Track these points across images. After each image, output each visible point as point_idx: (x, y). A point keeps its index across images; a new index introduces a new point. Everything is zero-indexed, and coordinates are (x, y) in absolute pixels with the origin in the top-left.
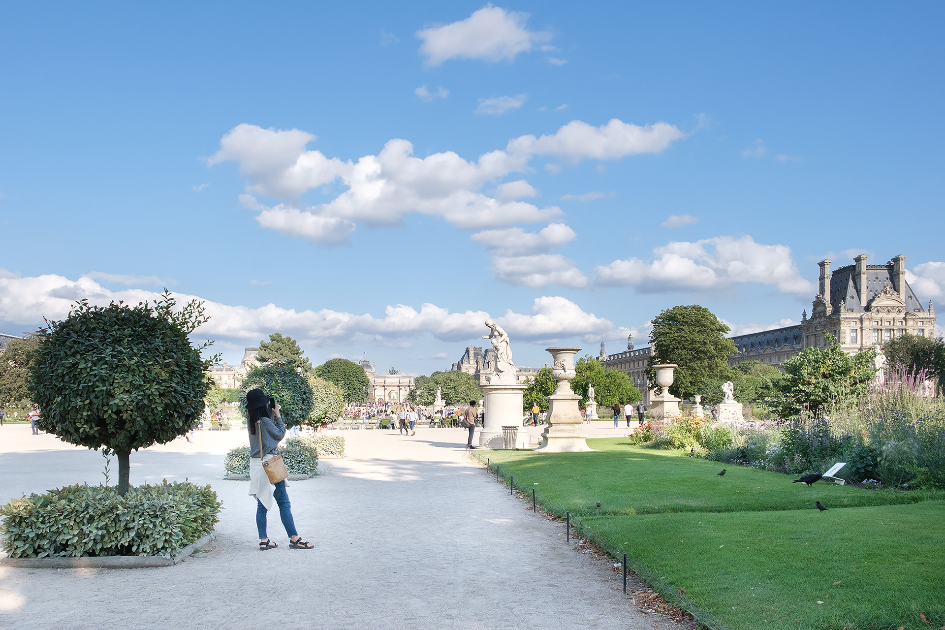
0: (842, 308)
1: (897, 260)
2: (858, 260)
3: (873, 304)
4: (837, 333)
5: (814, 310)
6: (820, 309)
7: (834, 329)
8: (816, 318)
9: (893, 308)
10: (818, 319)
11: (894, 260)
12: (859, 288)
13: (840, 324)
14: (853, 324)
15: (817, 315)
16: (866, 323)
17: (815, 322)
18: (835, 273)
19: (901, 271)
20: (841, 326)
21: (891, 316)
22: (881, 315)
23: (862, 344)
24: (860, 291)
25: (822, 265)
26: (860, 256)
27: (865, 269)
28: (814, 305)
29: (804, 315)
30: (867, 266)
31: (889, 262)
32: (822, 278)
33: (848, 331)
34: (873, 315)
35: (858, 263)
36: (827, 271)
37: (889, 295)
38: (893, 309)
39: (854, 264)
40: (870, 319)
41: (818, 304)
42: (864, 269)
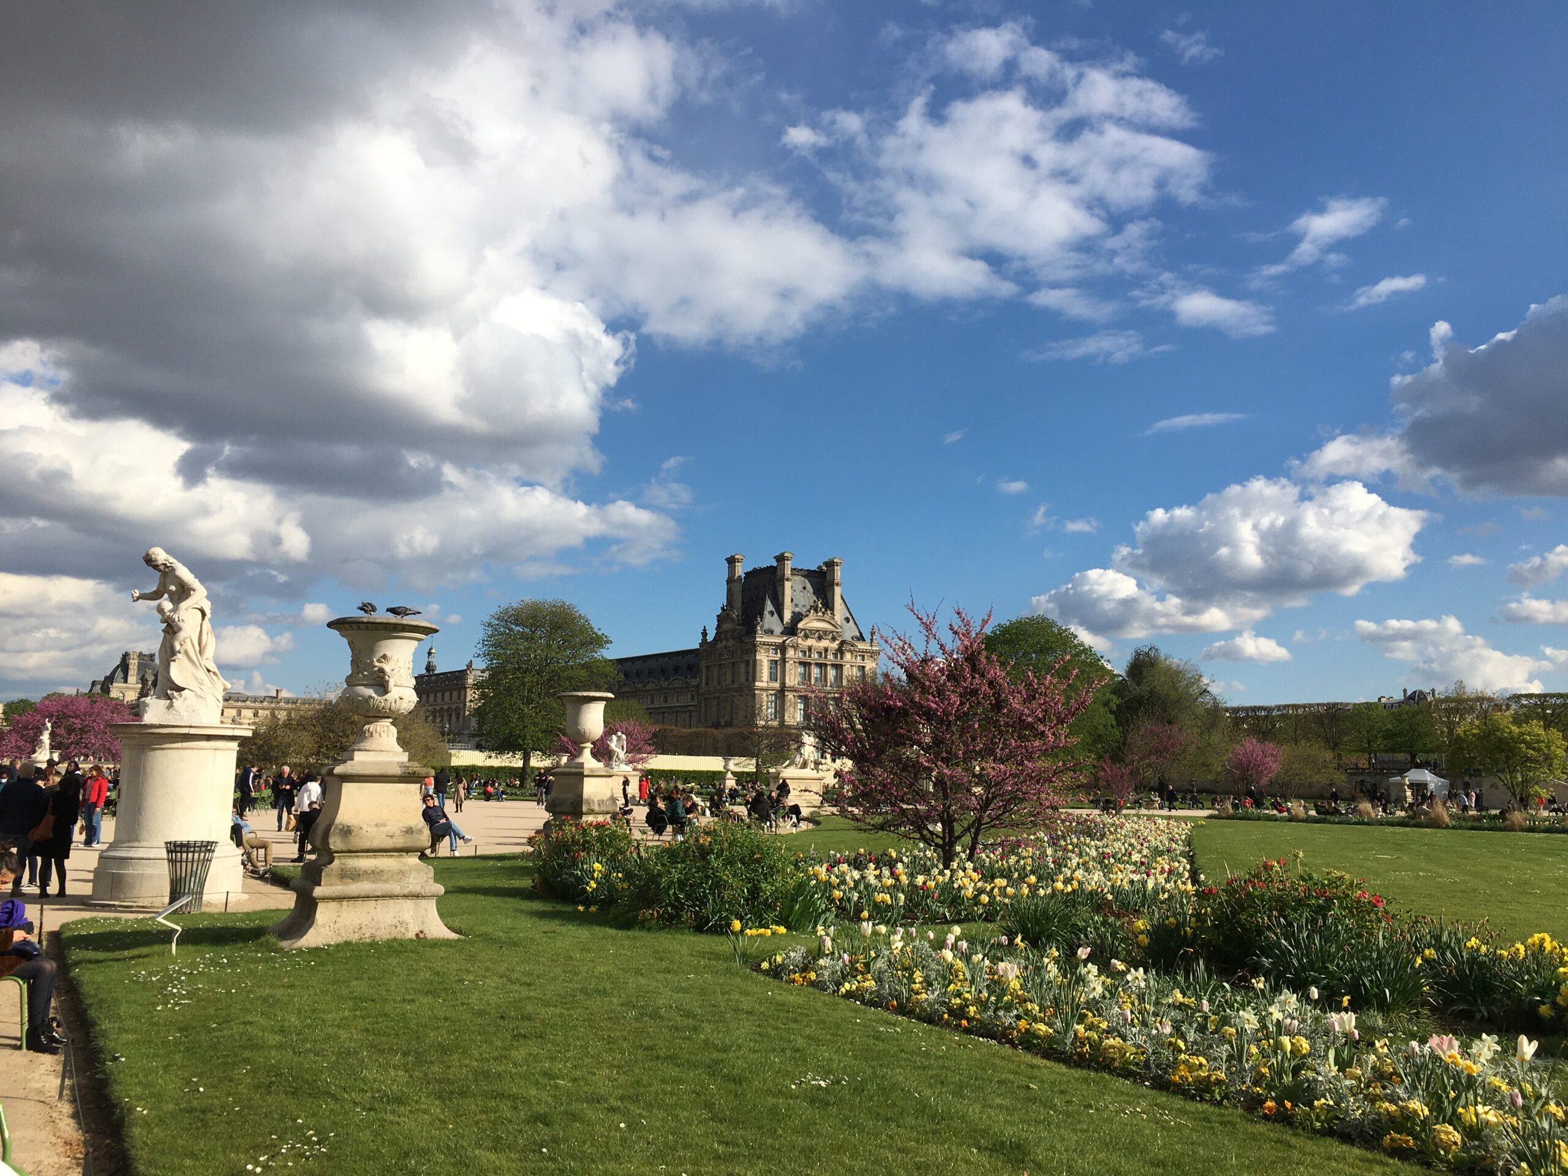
0: (758, 628)
1: (831, 564)
2: (781, 559)
3: (800, 625)
4: (751, 664)
5: (718, 627)
6: (727, 626)
7: (746, 659)
8: (722, 640)
9: (825, 632)
10: (724, 643)
11: (826, 564)
12: (780, 601)
13: (756, 651)
14: (772, 653)
15: (723, 636)
16: (790, 653)
17: (720, 645)
18: (749, 575)
19: (835, 582)
20: (757, 654)
21: (824, 643)
22: (810, 642)
23: (784, 683)
24: (782, 605)
25: (732, 561)
26: (783, 554)
27: (790, 572)
28: (718, 621)
29: (704, 634)
30: (792, 569)
31: (820, 567)
32: (731, 581)
33: (765, 663)
34: (800, 641)
35: (780, 563)
36: (738, 572)
37: (820, 614)
38: (825, 634)
39: (775, 564)
40: (795, 647)
41: (724, 618)
42: (788, 572)
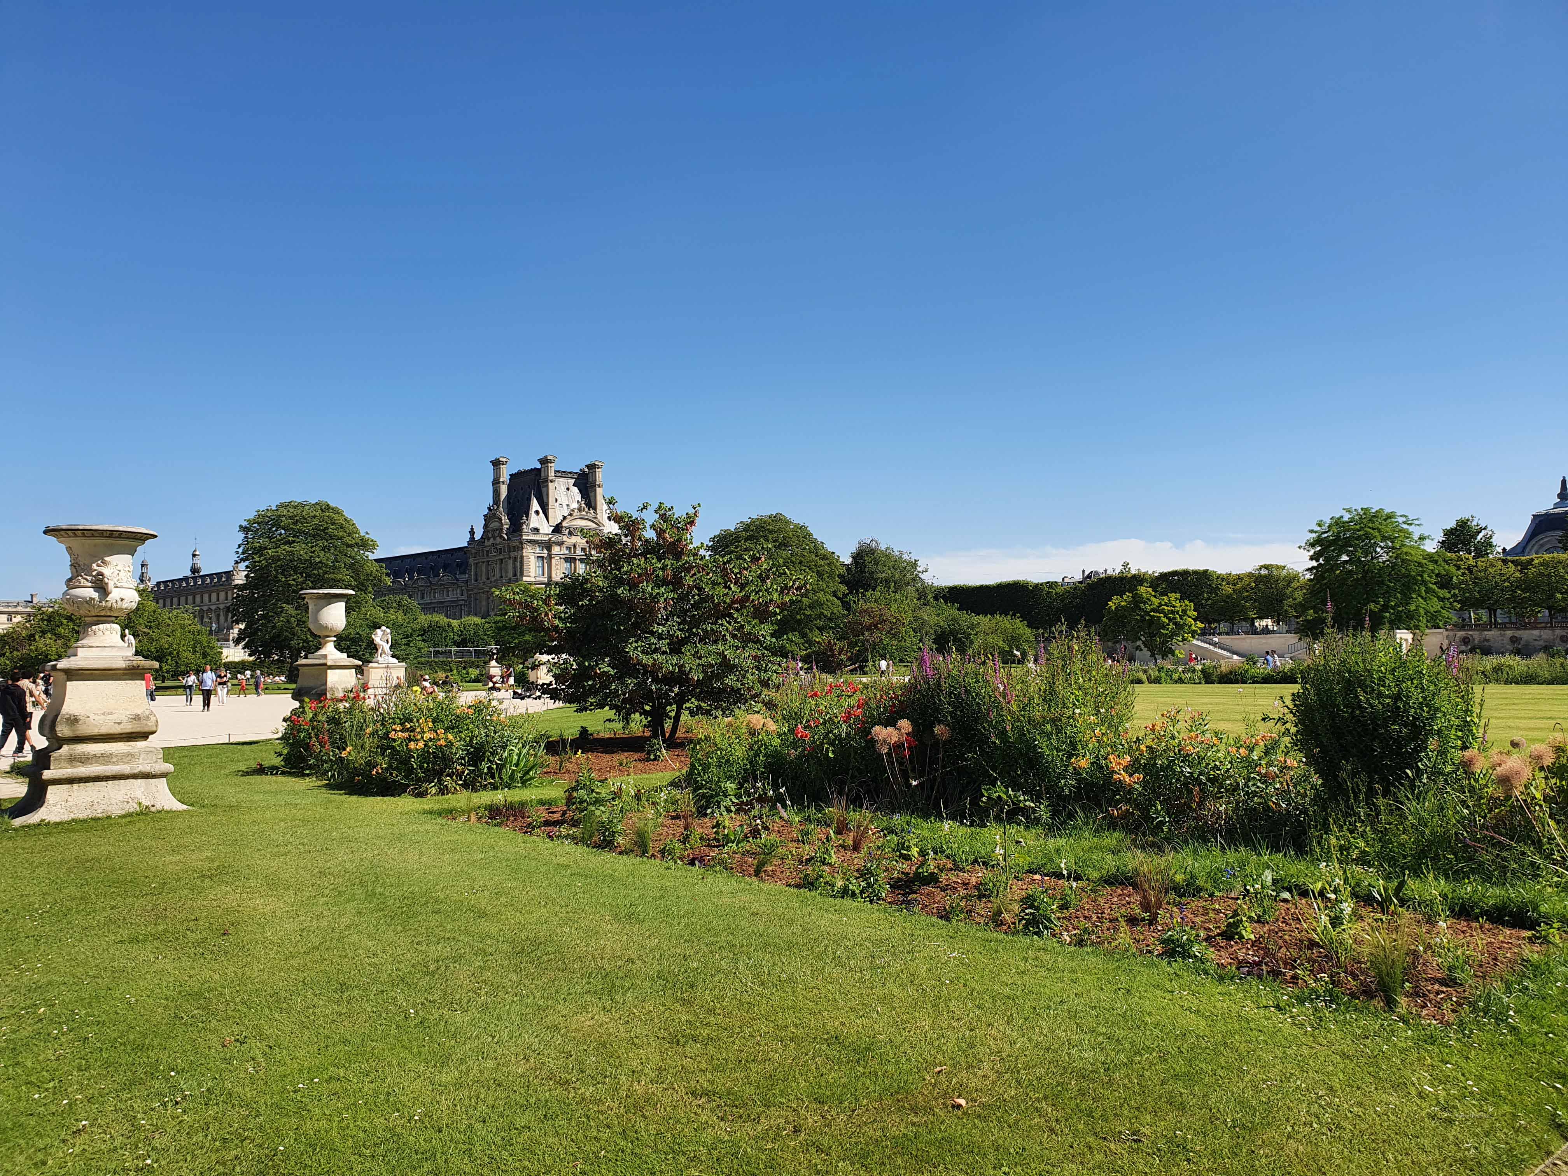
0: (525, 527)
1: (592, 467)
2: (544, 461)
3: (565, 524)
4: (518, 560)
5: (486, 526)
6: (494, 525)
7: (513, 555)
8: (489, 539)
9: (588, 530)
10: (491, 540)
11: (588, 466)
12: (545, 500)
13: (522, 548)
14: (538, 550)
15: (490, 535)
16: (556, 549)
17: (487, 543)
18: (514, 477)
19: (597, 483)
20: (524, 551)
22: (574, 539)
23: (550, 577)
24: (548, 505)
25: (496, 464)
26: (546, 457)
27: (553, 474)
28: (485, 520)
29: (472, 532)
30: (556, 471)
31: (583, 469)
32: (496, 482)
33: (532, 559)
34: (565, 538)
35: (544, 466)
36: (503, 474)
37: (584, 513)
39: (539, 466)
40: (561, 544)
41: (490, 517)
42: (551, 475)
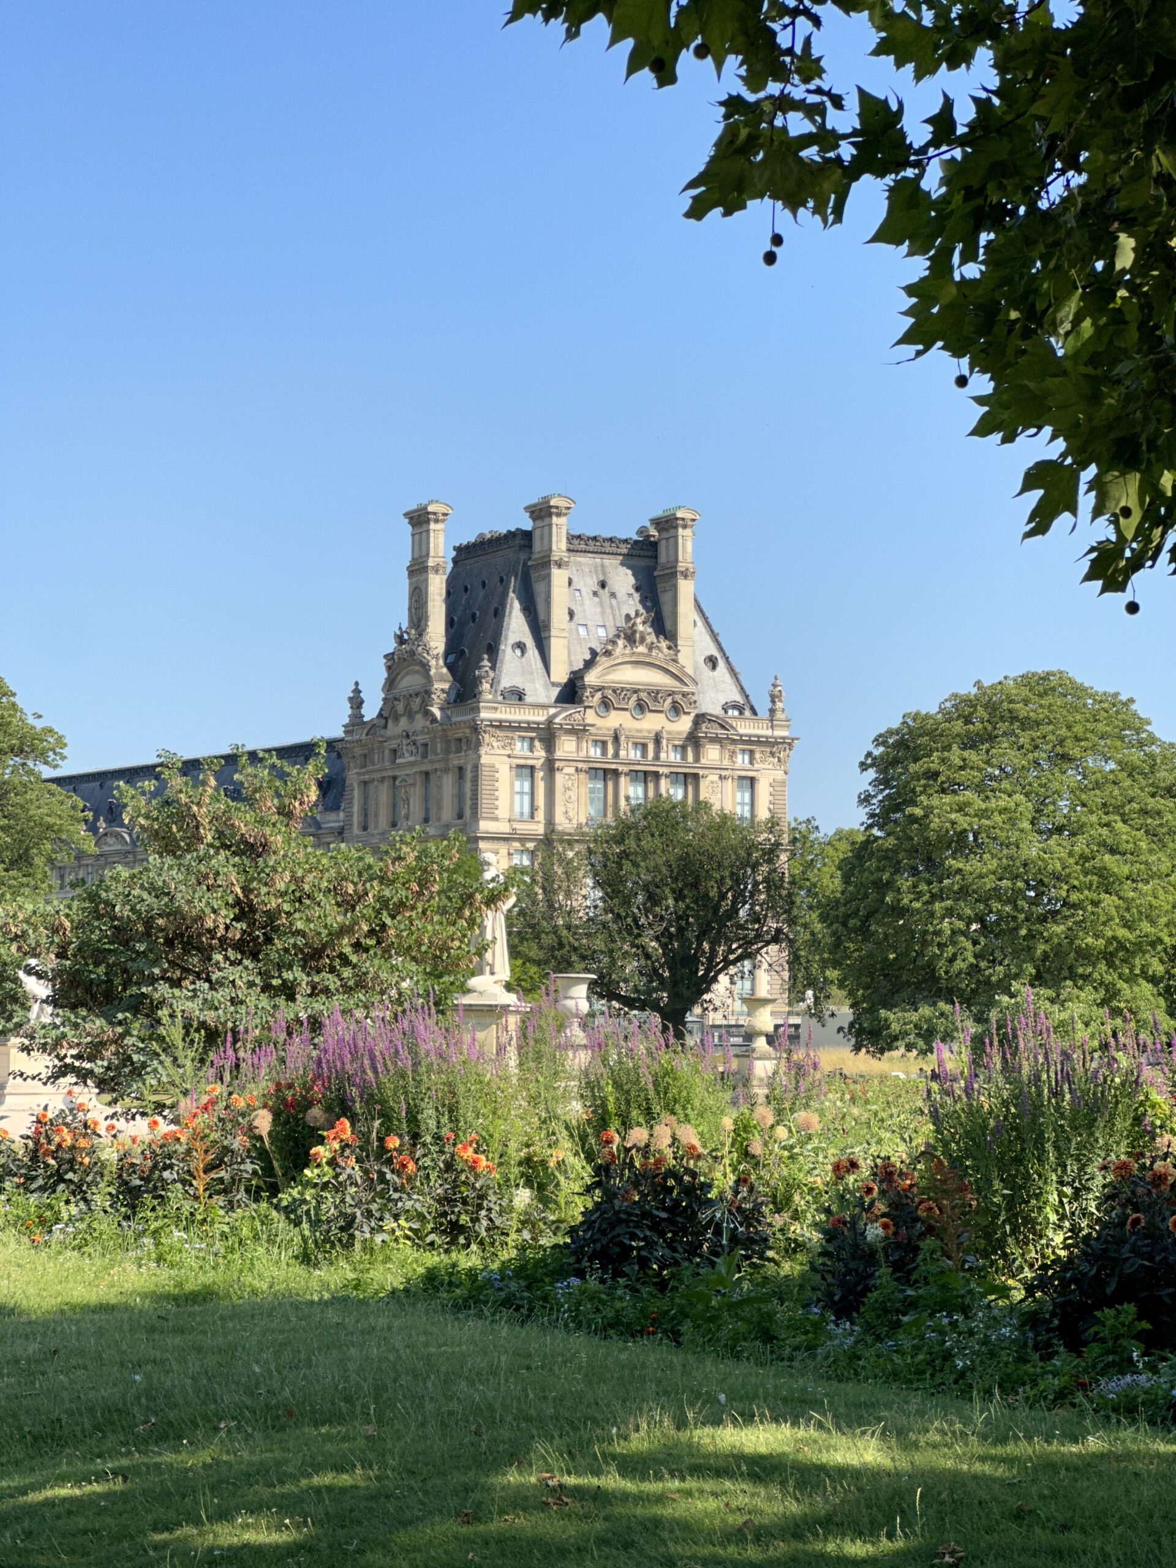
0: (486, 686)
1: (668, 524)
2: (542, 512)
3: (591, 678)
4: (469, 775)
5: (390, 684)
6: (409, 682)
7: (456, 763)
8: (396, 719)
9: (655, 694)
10: (403, 722)
11: (658, 523)
12: (542, 616)
13: (479, 744)
14: (520, 748)
15: (400, 707)
16: (566, 747)
17: (393, 729)
18: (464, 553)
19: (681, 567)
20: (483, 750)
21: (652, 723)
22: (615, 720)
23: (550, 822)
24: (547, 627)
25: (419, 519)
26: (546, 500)
27: (564, 545)
28: (389, 668)
29: (357, 702)
30: (571, 538)
31: (642, 531)
32: (418, 569)
33: (505, 772)
34: (591, 717)
35: (539, 523)
36: (436, 546)
37: (642, 649)
38: (656, 700)
39: (527, 524)
40: (579, 732)
41: (404, 662)
42: (559, 545)
